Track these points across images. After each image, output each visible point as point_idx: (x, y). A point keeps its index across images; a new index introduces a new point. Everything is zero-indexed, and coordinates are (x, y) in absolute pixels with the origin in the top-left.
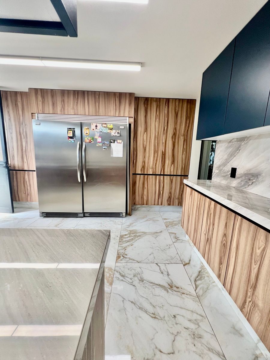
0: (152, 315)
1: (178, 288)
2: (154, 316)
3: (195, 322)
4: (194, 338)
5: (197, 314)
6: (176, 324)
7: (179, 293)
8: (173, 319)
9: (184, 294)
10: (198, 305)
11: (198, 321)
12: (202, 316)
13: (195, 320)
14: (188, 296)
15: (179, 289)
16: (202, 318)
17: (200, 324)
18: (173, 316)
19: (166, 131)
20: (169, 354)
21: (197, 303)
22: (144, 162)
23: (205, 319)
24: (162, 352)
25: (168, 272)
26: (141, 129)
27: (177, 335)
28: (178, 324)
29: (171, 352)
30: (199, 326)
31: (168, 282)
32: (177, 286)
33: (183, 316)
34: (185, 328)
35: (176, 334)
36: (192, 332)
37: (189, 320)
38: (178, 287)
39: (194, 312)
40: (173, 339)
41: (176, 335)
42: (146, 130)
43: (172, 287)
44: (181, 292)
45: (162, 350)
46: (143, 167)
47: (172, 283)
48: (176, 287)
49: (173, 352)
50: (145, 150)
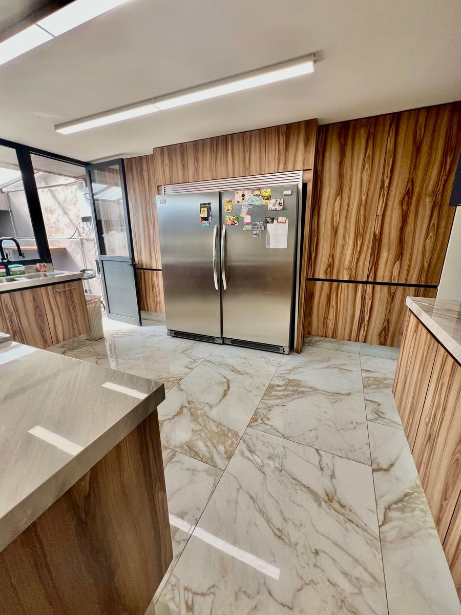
0: (277, 532)
1: (343, 506)
2: (279, 534)
3: (355, 581)
4: (341, 607)
5: (366, 570)
6: (315, 565)
7: (341, 517)
8: (312, 556)
9: (353, 522)
10: (375, 556)
11: (362, 584)
12: (375, 579)
13: (357, 579)
14: (358, 530)
15: (345, 509)
16: (372, 581)
17: (364, 590)
18: (314, 551)
19: (386, 190)
20: (282, 604)
21: (375, 551)
22: (332, 256)
23: (380, 587)
24: (272, 596)
25: (333, 472)
26: (328, 191)
27: (309, 584)
28: (317, 567)
29: (287, 604)
30: (360, 593)
31: (328, 490)
32: (344, 502)
33: (333, 559)
34: (328, 580)
35: (307, 582)
36: (340, 594)
37: (343, 573)
38: (345, 506)
39: (361, 564)
40: (299, 587)
41: (306, 584)
42: (340, 191)
43: (331, 501)
44: (348, 516)
45: (272, 593)
46: (330, 266)
47: (334, 494)
48: (339, 503)
49: (291, 606)
50: (335, 231)
